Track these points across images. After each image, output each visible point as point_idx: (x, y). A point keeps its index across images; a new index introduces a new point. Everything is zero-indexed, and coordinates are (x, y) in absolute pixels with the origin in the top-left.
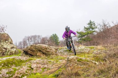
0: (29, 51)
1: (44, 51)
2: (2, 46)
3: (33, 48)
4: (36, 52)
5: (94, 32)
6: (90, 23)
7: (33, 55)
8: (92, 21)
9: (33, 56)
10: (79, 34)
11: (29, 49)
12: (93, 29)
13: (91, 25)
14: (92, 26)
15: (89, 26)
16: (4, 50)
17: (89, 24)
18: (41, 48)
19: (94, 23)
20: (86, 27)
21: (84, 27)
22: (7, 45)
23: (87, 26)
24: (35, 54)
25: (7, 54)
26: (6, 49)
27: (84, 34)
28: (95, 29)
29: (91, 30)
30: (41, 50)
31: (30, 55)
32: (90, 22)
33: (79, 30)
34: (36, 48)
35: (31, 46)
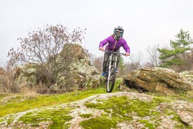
0: (139, 80)
1: (172, 82)
2: (75, 69)
3: (147, 74)
4: (154, 84)
5: (188, 49)
6: (182, 35)
7: (147, 89)
8: (184, 31)
9: (147, 91)
10: (161, 54)
11: (139, 77)
12: (186, 44)
13: (183, 37)
14: (185, 39)
15: (178, 39)
16: (81, 76)
17: (179, 35)
18: (165, 75)
19: (188, 35)
20: (174, 41)
21: (171, 41)
22: (84, 67)
23: (176, 40)
24: (151, 87)
25: (88, 86)
26: (84, 75)
27: (171, 54)
28: (189, 45)
29: (182, 45)
30: (166, 80)
31: (142, 88)
32: (182, 32)
33: (158, 46)
34: (152, 76)
35: (142, 70)
